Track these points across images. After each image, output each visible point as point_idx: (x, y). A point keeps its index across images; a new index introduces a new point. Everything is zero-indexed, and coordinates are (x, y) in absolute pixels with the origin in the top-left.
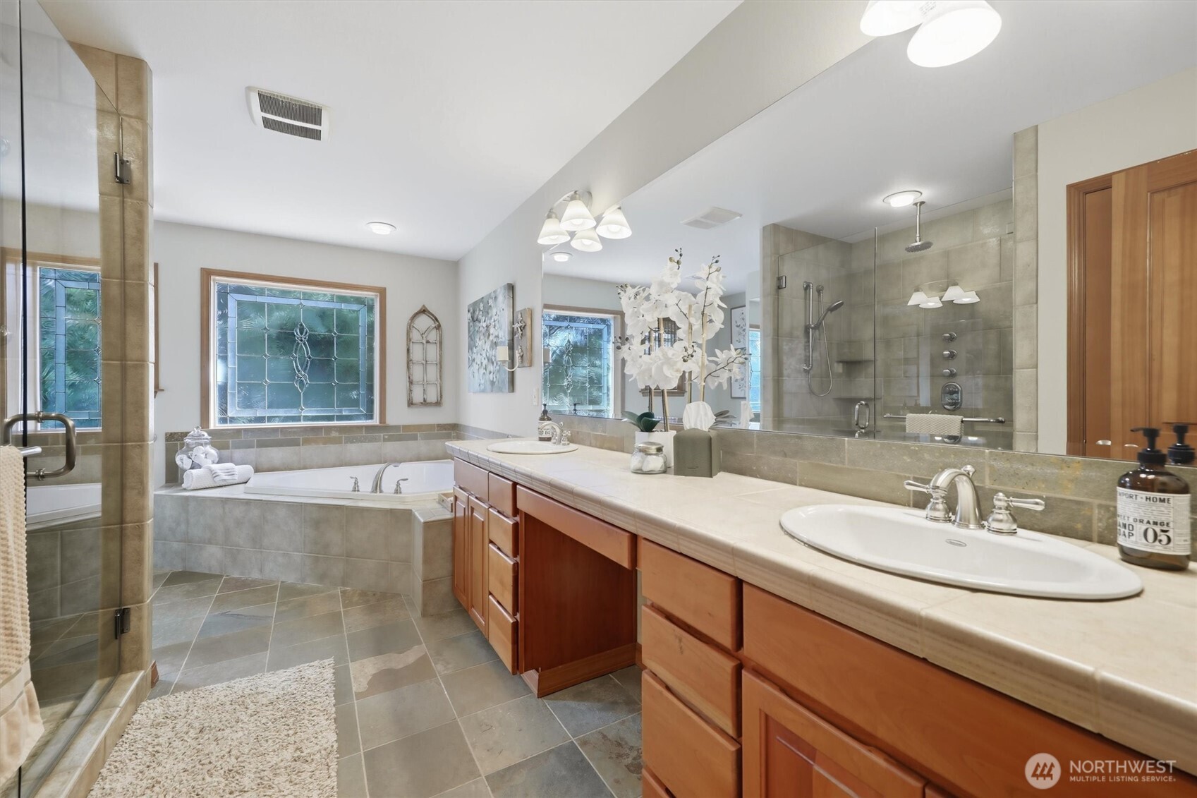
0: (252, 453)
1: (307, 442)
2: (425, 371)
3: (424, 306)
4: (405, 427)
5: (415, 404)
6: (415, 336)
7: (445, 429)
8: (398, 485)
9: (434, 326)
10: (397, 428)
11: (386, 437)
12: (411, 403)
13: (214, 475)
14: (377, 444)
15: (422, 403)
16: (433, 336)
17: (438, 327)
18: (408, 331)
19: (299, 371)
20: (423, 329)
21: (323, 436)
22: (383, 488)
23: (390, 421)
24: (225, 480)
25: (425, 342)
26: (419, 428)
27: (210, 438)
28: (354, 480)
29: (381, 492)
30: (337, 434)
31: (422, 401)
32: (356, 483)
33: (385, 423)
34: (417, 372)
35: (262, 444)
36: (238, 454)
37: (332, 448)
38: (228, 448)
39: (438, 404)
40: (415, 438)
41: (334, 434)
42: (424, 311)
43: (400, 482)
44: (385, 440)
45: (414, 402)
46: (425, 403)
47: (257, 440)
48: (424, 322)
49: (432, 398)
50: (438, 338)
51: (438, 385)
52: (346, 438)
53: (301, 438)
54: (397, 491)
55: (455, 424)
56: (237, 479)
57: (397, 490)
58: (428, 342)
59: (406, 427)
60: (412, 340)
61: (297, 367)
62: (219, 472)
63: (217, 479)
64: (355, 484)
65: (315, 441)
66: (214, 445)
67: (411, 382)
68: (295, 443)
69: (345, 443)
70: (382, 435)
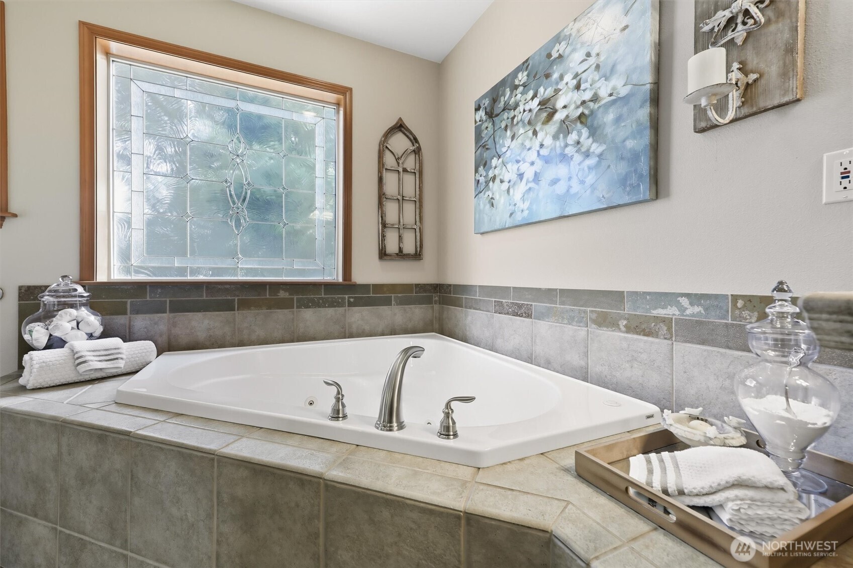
0: (162, 322)
1: (245, 305)
2: (400, 210)
3: (400, 119)
4: (375, 286)
5: (390, 255)
6: (389, 160)
7: (425, 291)
8: (448, 413)
9: (412, 148)
10: (365, 287)
11: (352, 300)
12: (383, 254)
13: (78, 360)
14: (340, 310)
15: (397, 254)
16: (410, 163)
17: (417, 152)
18: (379, 151)
19: (234, 203)
20: (399, 151)
21: (268, 297)
22: (405, 416)
23: (359, 277)
24: (101, 369)
25: (401, 170)
26: (393, 288)
27: (86, 294)
28: (334, 390)
29: (401, 426)
30: (287, 294)
31: (397, 252)
32: (339, 398)
33: (350, 280)
34: (391, 210)
35: (178, 308)
36: (140, 322)
37: (282, 315)
38: (125, 313)
39: (417, 256)
40: (387, 302)
41: (283, 294)
42: (400, 127)
43: (454, 405)
44: (351, 305)
45: (387, 252)
46: (401, 255)
47: (170, 301)
48: (399, 143)
49: (409, 247)
50: (418, 165)
51: (418, 230)
52: (298, 300)
53: (236, 298)
54: (447, 431)
55: (437, 285)
56: (121, 365)
57: (447, 428)
58: (405, 170)
59: (378, 288)
60: (386, 167)
61: (231, 195)
62: (89, 356)
63: (82, 368)
64: (338, 400)
65: (257, 305)
66: (93, 306)
67: (384, 225)
68: (227, 306)
69: (298, 307)
70: (347, 296)
